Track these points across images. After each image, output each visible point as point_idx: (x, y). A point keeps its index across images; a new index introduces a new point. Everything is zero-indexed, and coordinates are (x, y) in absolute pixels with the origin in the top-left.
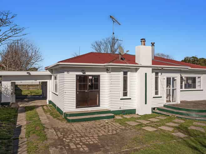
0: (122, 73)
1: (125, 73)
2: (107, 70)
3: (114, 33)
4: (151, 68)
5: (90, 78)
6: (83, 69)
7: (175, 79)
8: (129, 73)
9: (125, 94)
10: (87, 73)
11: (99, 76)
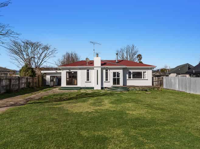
0: (86, 70)
1: (88, 70)
2: (80, 69)
3: (94, 50)
4: (100, 68)
5: (73, 73)
6: (69, 69)
7: (119, 73)
8: (90, 70)
9: (88, 80)
10: (71, 71)
11: (77, 72)
